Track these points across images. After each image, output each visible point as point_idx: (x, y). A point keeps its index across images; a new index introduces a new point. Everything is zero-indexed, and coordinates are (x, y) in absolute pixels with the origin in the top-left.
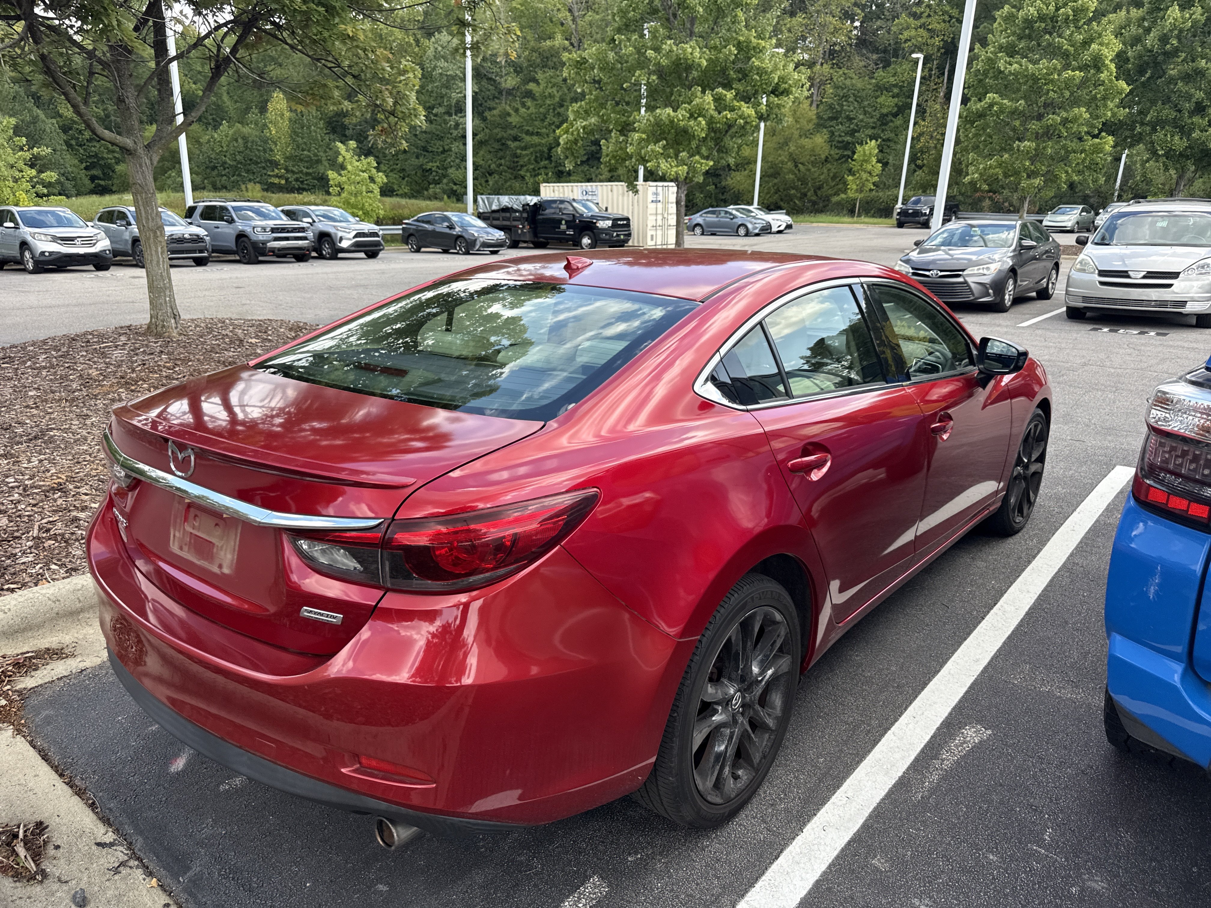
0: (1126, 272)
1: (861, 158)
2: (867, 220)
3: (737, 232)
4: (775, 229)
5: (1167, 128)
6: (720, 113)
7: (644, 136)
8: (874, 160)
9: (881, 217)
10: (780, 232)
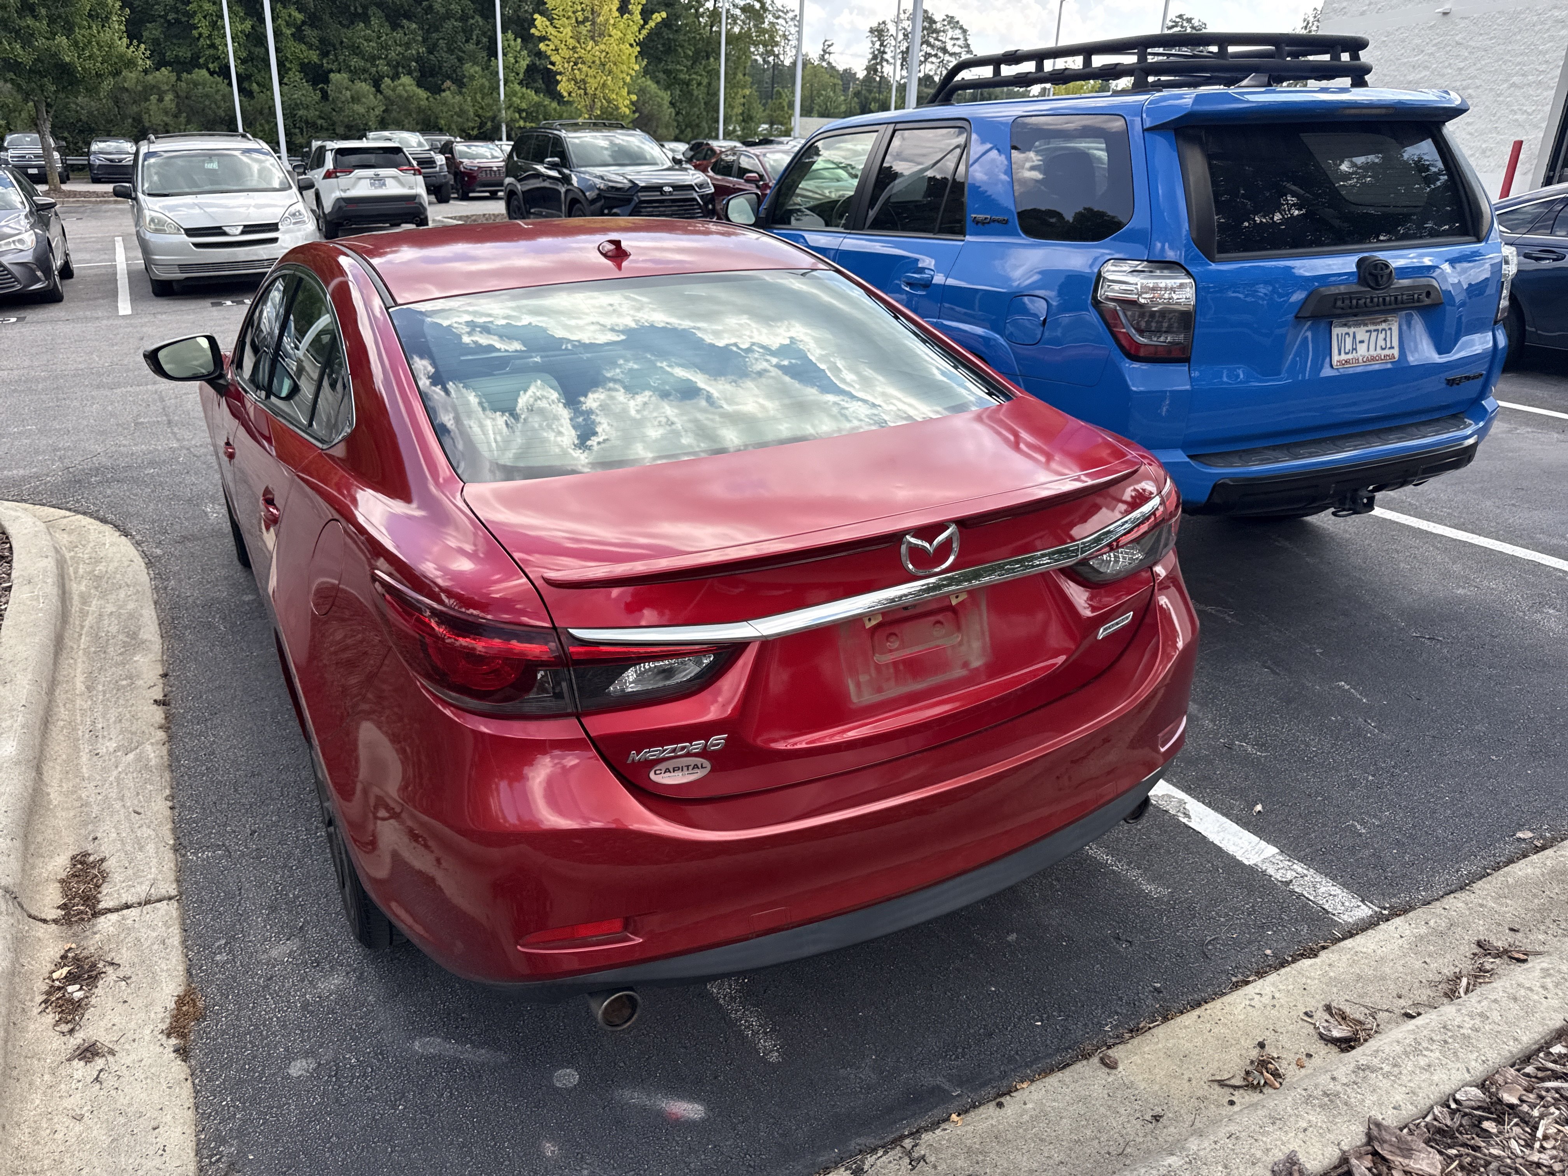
0: (220, 228)
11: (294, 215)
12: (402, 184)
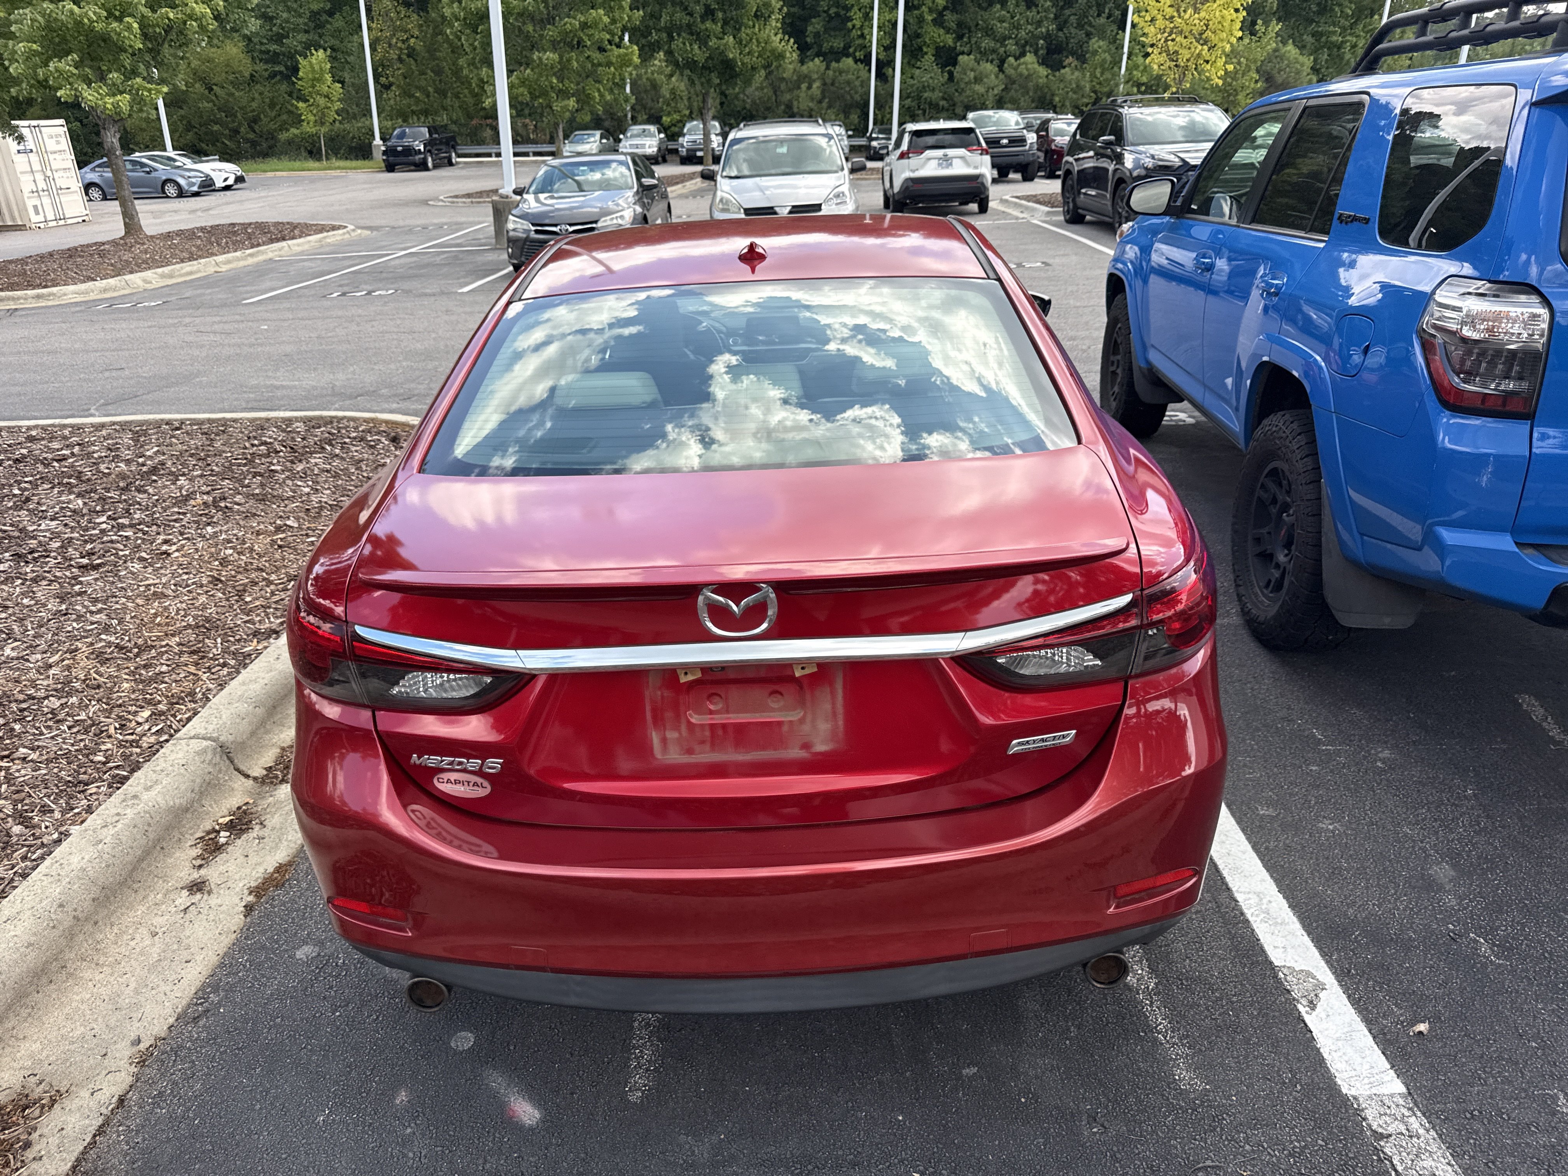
0: (772, 208)
1: (310, 76)
3: (164, 192)
4: (219, 184)
6: (154, 11)
8: (328, 77)
10: (227, 188)
11: (839, 196)
12: (968, 164)
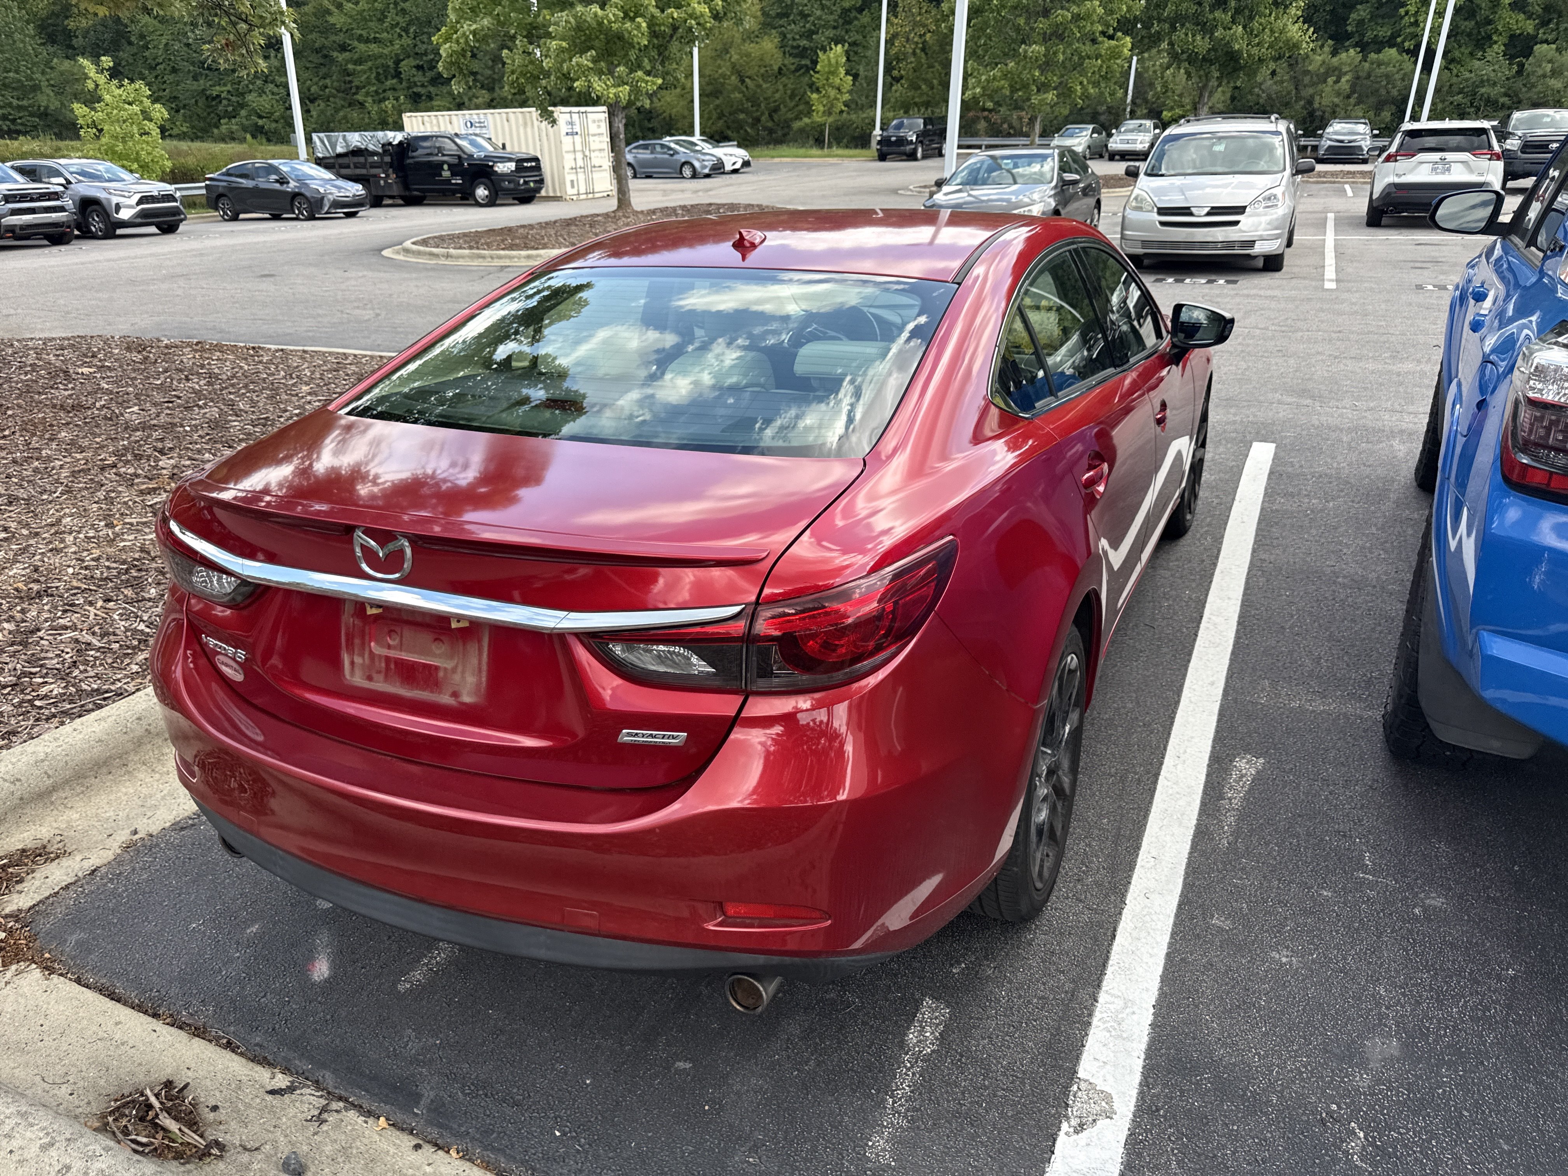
0: (1188, 208)
1: (827, 69)
2: (840, 152)
3: (681, 173)
4: (728, 167)
5: (1187, 25)
6: (663, 11)
7: (564, 44)
8: (842, 71)
9: (856, 147)
10: (735, 171)
11: (1269, 199)
12: (1471, 170)
